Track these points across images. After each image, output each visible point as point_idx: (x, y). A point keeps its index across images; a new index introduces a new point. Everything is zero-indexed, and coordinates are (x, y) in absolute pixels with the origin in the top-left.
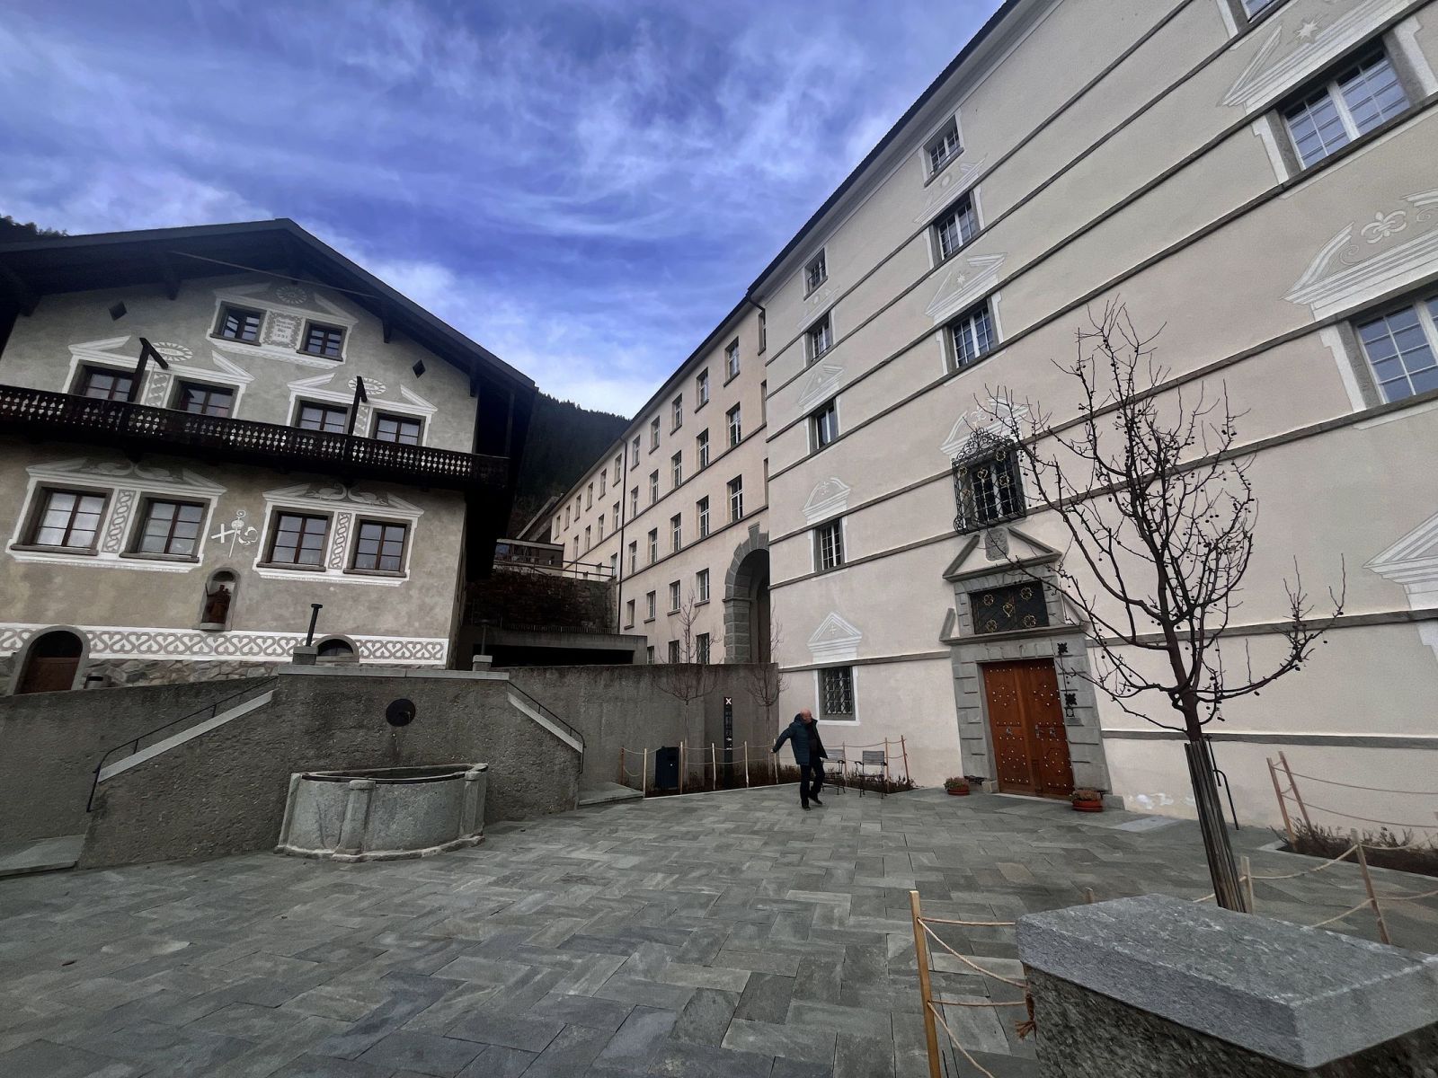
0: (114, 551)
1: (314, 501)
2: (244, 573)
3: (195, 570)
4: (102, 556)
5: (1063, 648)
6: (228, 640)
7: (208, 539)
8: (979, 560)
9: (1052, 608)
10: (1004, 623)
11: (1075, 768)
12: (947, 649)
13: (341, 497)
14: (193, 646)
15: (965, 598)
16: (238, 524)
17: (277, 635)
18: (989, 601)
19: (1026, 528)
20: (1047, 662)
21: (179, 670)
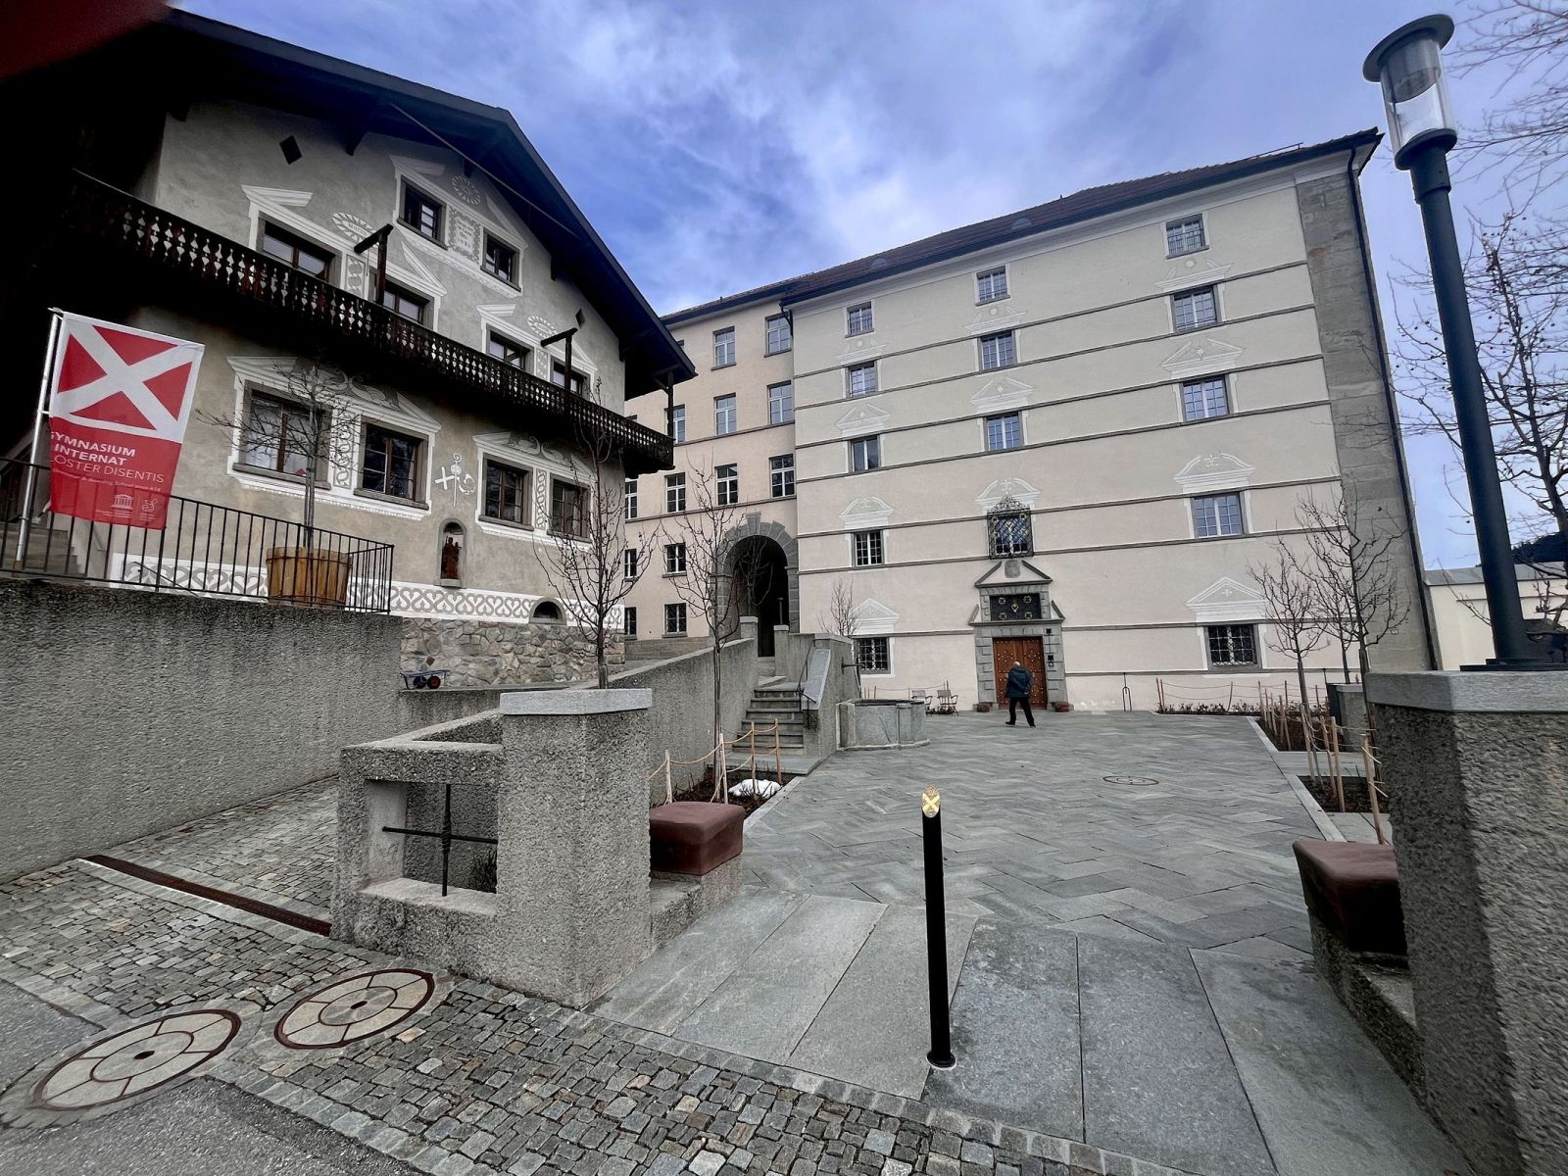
0: (345, 486)
1: (514, 452)
2: (468, 525)
3: (426, 518)
4: (335, 490)
5: (1049, 631)
6: (465, 598)
7: (433, 485)
8: (1000, 577)
9: (1044, 609)
10: (1011, 614)
11: (1050, 693)
12: (972, 629)
13: (537, 451)
14: (437, 603)
15: (988, 598)
16: (456, 469)
17: (504, 595)
18: (1002, 601)
19: (1032, 561)
20: (1039, 638)
21: (430, 630)
